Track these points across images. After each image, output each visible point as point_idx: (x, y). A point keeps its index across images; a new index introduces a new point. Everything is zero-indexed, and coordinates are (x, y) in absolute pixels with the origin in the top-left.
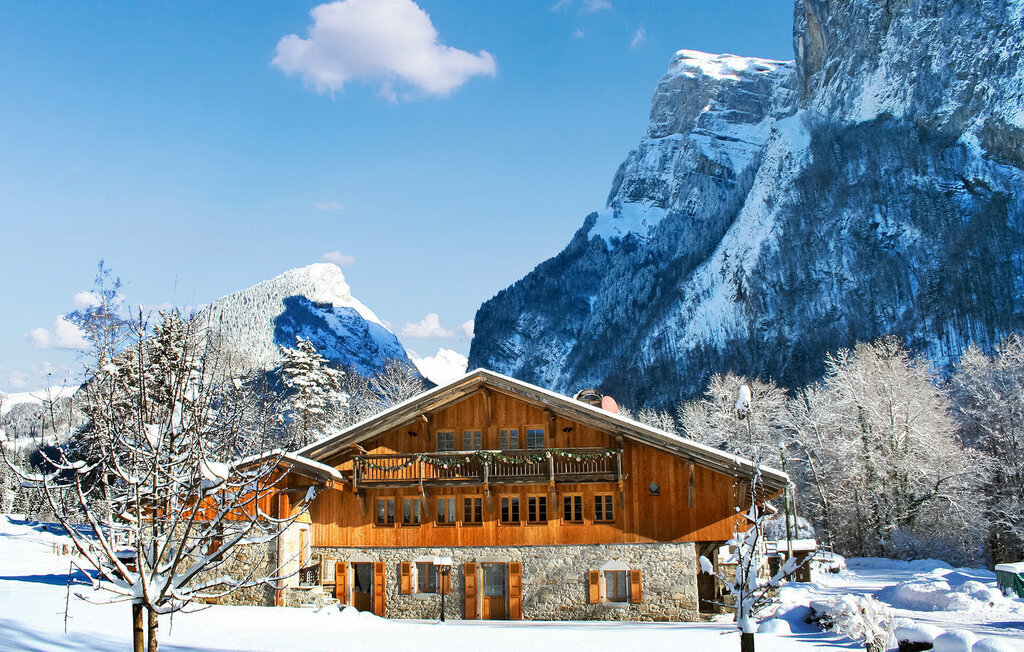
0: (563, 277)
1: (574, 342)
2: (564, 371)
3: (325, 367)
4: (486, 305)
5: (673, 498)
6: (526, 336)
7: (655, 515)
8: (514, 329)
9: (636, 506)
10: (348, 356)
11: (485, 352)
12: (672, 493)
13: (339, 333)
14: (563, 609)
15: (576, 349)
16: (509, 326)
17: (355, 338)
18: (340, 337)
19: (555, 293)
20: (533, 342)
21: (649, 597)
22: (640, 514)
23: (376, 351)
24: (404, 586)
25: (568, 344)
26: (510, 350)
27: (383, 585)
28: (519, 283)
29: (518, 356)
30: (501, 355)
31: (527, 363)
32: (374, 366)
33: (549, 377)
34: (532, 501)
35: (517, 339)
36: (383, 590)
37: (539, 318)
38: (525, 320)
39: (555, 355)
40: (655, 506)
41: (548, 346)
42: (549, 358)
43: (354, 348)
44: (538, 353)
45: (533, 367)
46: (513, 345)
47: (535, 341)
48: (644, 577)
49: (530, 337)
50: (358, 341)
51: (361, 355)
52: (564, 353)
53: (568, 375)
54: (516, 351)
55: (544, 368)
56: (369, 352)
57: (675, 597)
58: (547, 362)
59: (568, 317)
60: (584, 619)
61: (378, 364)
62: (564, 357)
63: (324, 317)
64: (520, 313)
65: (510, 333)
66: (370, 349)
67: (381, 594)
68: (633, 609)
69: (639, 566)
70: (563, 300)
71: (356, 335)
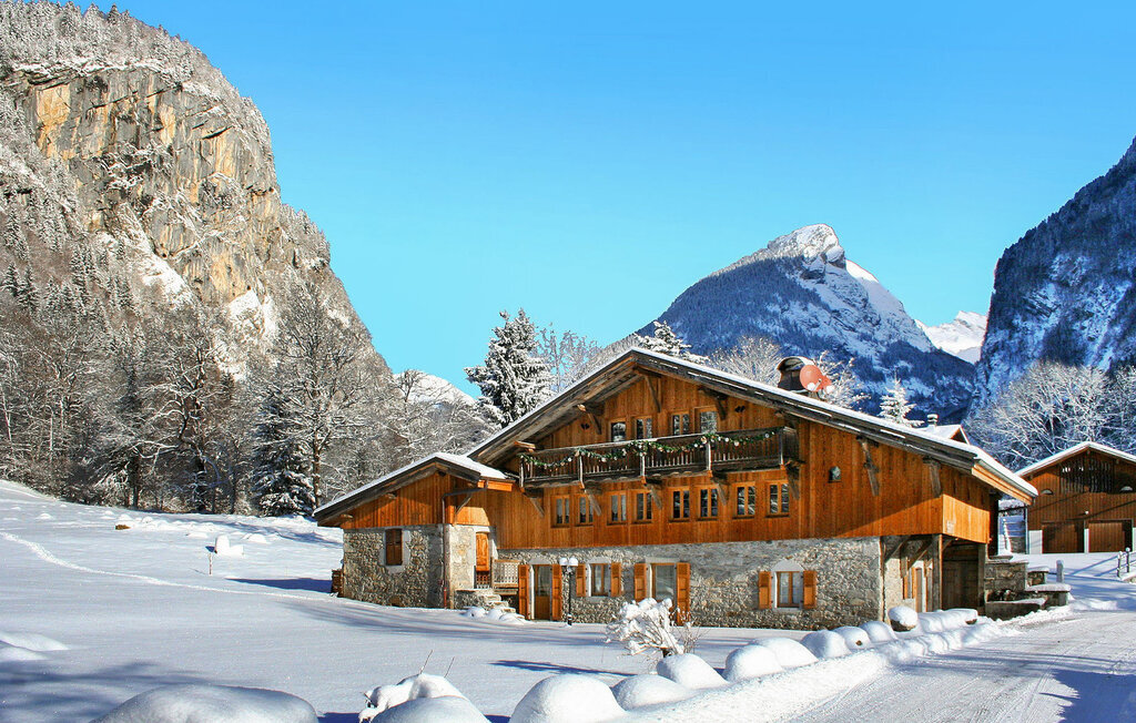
0: (1114, 201)
1: (1128, 285)
2: (1112, 323)
3: (688, 354)
4: (1010, 252)
5: (855, 484)
6: (1062, 283)
7: (834, 506)
8: (1047, 277)
9: (812, 496)
10: (845, 332)
11: (1008, 310)
12: (855, 479)
13: (833, 307)
14: (731, 615)
15: (1130, 294)
16: (1039, 275)
17: (852, 309)
18: (835, 311)
19: (1101, 226)
20: (1072, 292)
21: (823, 602)
22: (817, 504)
23: (878, 323)
24: (579, 590)
25: (1120, 289)
26: (1041, 304)
27: (559, 588)
28: (1054, 218)
29: (1052, 311)
30: (1030, 312)
31: (1064, 319)
32: (876, 341)
33: (1092, 334)
34: (704, 493)
35: (1051, 289)
36: (560, 593)
37: (1080, 259)
38: (1061, 264)
39: (1101, 304)
40: (834, 495)
41: (1091, 293)
42: (1094, 309)
43: (852, 323)
44: (1079, 305)
45: (1072, 323)
46: (1045, 298)
47: (1075, 290)
48: (819, 578)
49: (1067, 285)
50: (857, 314)
51: (860, 330)
52: (1113, 302)
53: (1118, 329)
54: (1050, 305)
55: (1086, 323)
56: (869, 324)
57: (853, 603)
58: (1091, 314)
59: (1120, 252)
60: (753, 627)
61: (880, 339)
62: (1114, 306)
63: (815, 290)
64: (1054, 255)
65: (1042, 282)
66: (870, 321)
67: (558, 597)
68: (806, 616)
69: (814, 567)
70: (1114, 231)
71: (854, 306)
